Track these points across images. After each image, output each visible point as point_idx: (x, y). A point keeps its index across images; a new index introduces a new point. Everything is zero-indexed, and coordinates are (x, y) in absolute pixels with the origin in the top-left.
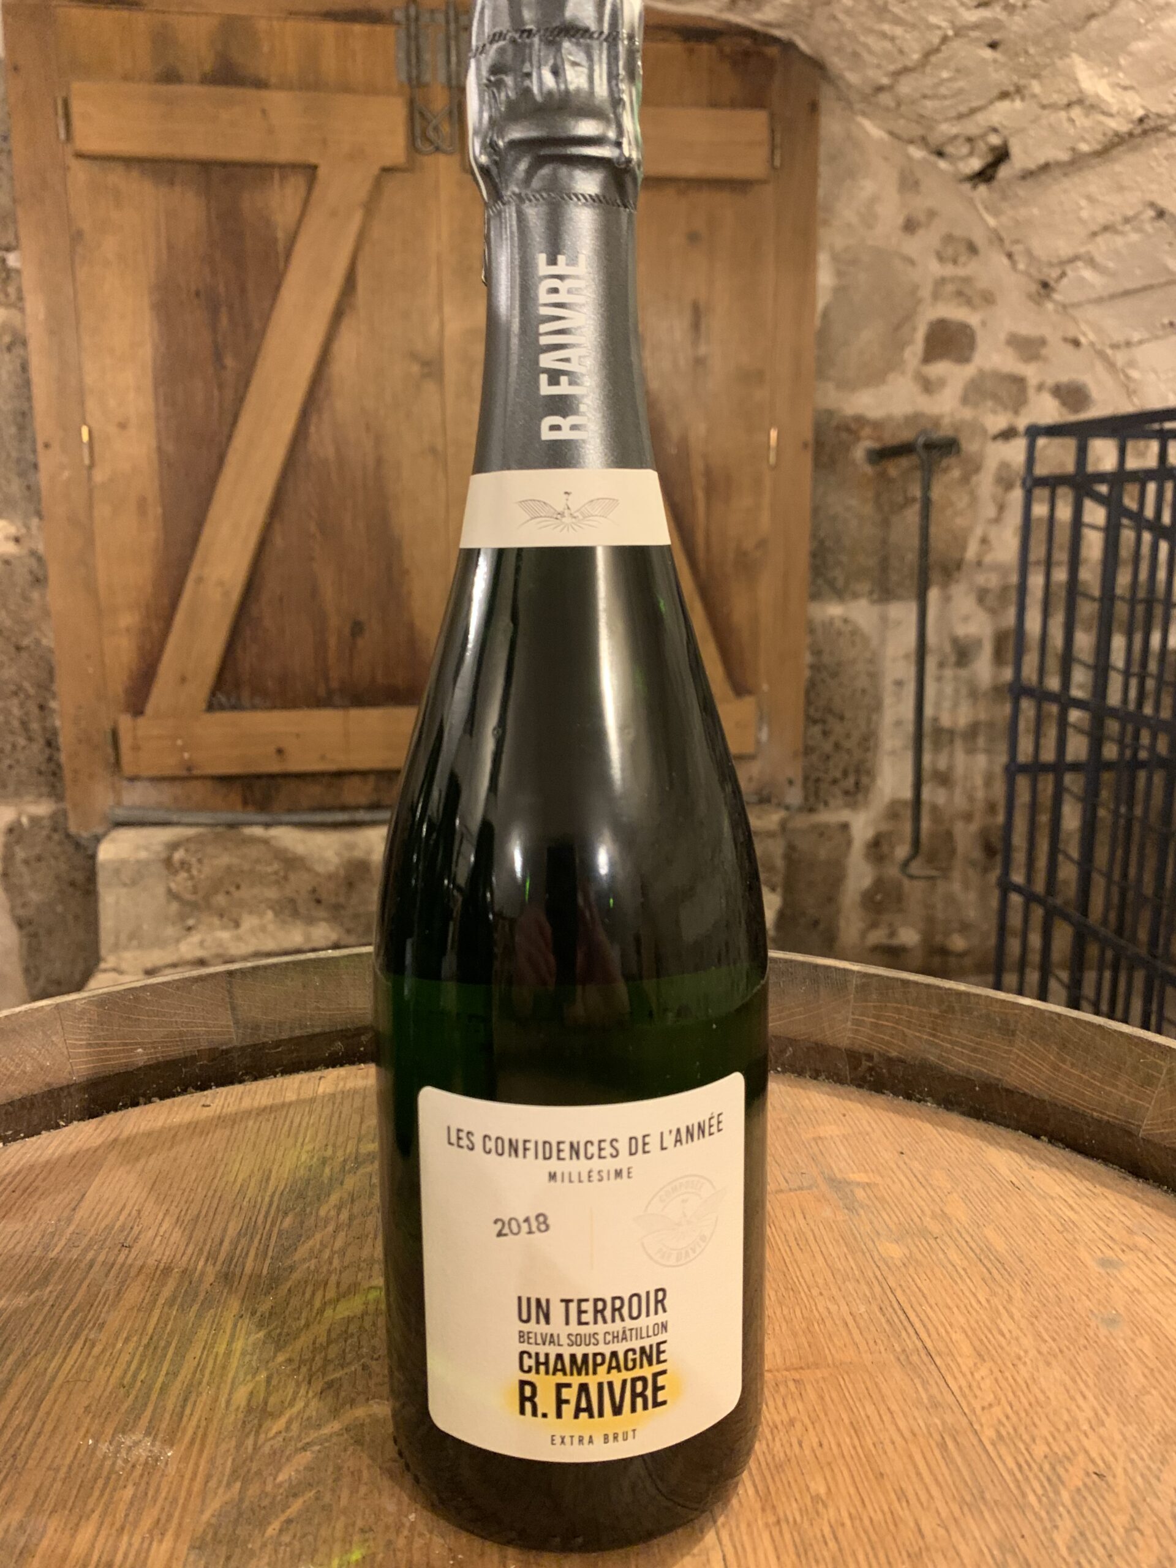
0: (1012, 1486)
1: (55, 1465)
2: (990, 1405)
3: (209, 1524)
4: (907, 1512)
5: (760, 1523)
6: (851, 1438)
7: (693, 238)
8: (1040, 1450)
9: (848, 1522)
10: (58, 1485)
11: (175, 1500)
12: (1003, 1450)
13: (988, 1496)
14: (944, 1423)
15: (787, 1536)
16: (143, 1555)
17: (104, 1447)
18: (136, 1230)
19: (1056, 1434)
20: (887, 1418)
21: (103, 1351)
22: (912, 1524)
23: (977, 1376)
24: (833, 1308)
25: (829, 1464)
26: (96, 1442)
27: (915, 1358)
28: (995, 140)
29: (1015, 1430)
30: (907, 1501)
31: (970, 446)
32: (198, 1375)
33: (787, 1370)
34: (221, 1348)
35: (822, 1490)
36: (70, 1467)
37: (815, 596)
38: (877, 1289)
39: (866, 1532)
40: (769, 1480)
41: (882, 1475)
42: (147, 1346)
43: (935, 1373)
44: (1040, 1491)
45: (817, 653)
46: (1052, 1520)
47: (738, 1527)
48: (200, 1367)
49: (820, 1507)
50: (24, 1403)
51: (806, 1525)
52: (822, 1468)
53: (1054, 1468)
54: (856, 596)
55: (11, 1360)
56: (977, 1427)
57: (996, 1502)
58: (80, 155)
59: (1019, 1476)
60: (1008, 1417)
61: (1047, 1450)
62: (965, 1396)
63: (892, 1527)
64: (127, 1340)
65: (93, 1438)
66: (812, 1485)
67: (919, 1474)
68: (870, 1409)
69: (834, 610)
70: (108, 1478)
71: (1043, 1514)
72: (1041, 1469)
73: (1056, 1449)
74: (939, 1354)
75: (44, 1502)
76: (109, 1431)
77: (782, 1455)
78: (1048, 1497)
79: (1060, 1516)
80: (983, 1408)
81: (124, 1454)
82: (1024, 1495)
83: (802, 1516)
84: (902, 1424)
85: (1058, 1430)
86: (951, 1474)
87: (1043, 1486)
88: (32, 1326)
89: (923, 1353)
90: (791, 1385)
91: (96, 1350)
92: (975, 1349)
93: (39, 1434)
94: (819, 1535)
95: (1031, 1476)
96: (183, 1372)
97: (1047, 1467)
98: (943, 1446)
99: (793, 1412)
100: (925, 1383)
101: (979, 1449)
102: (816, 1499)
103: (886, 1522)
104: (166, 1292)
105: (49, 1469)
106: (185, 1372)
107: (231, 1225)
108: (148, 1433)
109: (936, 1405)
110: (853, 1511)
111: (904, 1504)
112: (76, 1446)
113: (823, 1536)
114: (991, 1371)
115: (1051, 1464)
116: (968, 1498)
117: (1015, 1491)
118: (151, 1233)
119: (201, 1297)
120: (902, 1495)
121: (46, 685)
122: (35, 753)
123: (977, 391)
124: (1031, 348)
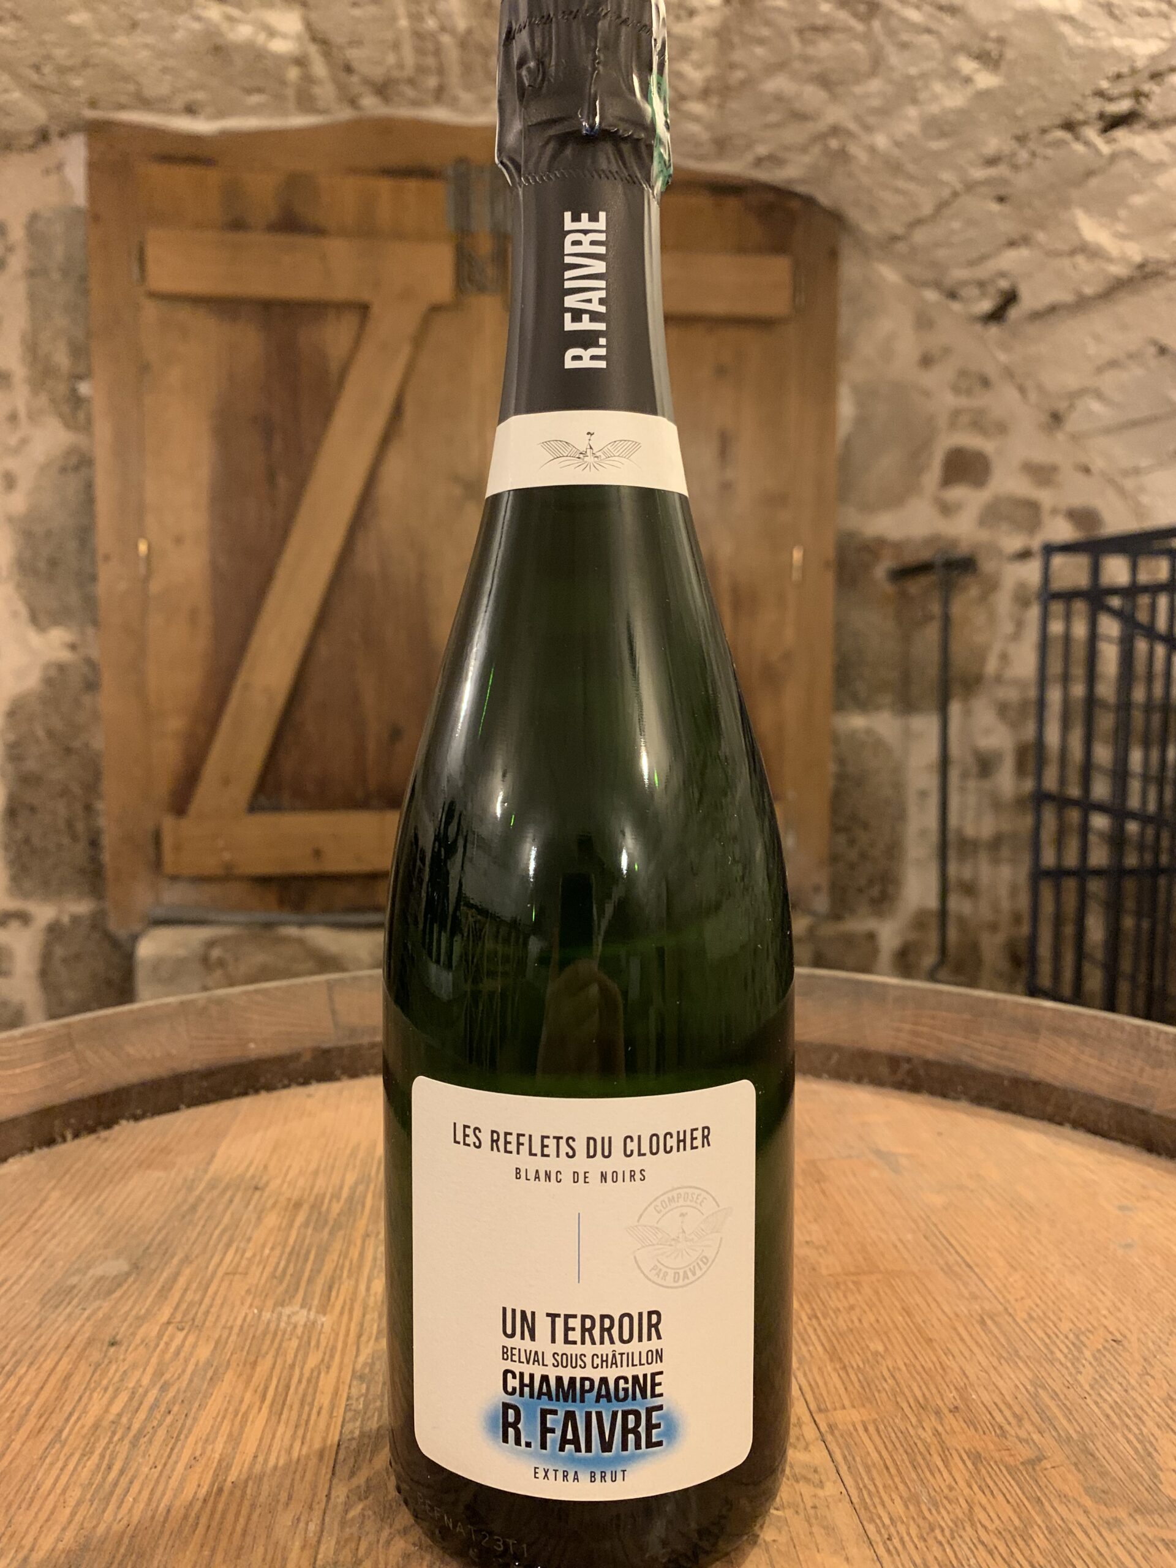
0: (1042, 1348)
1: (229, 1324)
2: (1022, 1298)
3: (365, 1364)
4: (953, 1363)
5: (829, 1368)
6: (903, 1317)
8: (1065, 1326)
9: (904, 1368)
10: (233, 1337)
11: (334, 1349)
12: (1033, 1325)
13: (1021, 1353)
14: (982, 1309)
15: (853, 1377)
16: (314, 1381)
17: (267, 1315)
18: (265, 1179)
19: (1079, 1316)
20: (933, 1305)
21: (254, 1255)
22: (957, 1370)
23: (1011, 1280)
24: (884, 1236)
25: (886, 1333)
26: (260, 1311)
27: (956, 1268)
28: (1004, 284)
29: (1044, 1314)
30: (953, 1356)
31: (987, 566)
32: (338, 1272)
33: (846, 1274)
34: (354, 1253)
35: (881, 1349)
36: (242, 1327)
37: (839, 707)
38: (922, 1224)
39: (918, 1373)
40: (835, 1342)
41: (931, 1340)
42: (291, 1253)
43: (974, 1277)
44: (1066, 1351)
45: (841, 761)
46: (1076, 1368)
47: (810, 1370)
48: (339, 1267)
49: (879, 1358)
50: (194, 1286)
51: (868, 1368)
52: (879, 1335)
53: (1077, 1337)
54: (878, 708)
55: (175, 1261)
56: (1011, 1311)
57: (1028, 1357)
58: (153, 295)
59: (1048, 1341)
60: (1037, 1305)
61: (1072, 1326)
62: (1000, 1292)
63: (941, 1371)
64: (272, 1249)
65: (257, 1308)
66: (872, 1346)
67: (962, 1340)
68: (919, 1300)
69: (857, 722)
70: (275, 1334)
71: (1069, 1365)
72: (1067, 1337)
73: (1079, 1325)
74: (977, 1265)
75: (224, 1348)
76: (270, 1303)
77: (845, 1328)
78: (1073, 1355)
79: (1084, 1366)
80: (1016, 1300)
81: (285, 1318)
82: (1052, 1353)
83: (864, 1363)
84: (947, 1309)
85: (1082, 1314)
86: (990, 1340)
87: (1067, 1347)
88: (188, 1239)
89: (963, 1266)
90: (851, 1286)
91: (248, 1254)
92: (1008, 1263)
93: (211, 1306)
94: (879, 1375)
95: (1058, 1342)
96: (325, 1268)
97: (1071, 1336)
98: (983, 1323)
99: (852, 1301)
100: (965, 1284)
101: (1014, 1325)
102: (876, 1354)
103: (935, 1367)
104: (301, 1218)
105: (224, 1327)
106: (328, 1268)
107: (348, 1176)
108: (302, 1306)
109: (975, 1297)
110: (907, 1362)
111: (951, 1358)
112: (243, 1315)
113: (883, 1376)
114: (1023, 1277)
115: (1074, 1334)
116: (1005, 1355)
117: (1045, 1351)
118: (278, 1181)
119: (331, 1223)
120: (948, 1352)
121: (92, 787)
122: (79, 852)
123: (992, 515)
124: (1043, 474)
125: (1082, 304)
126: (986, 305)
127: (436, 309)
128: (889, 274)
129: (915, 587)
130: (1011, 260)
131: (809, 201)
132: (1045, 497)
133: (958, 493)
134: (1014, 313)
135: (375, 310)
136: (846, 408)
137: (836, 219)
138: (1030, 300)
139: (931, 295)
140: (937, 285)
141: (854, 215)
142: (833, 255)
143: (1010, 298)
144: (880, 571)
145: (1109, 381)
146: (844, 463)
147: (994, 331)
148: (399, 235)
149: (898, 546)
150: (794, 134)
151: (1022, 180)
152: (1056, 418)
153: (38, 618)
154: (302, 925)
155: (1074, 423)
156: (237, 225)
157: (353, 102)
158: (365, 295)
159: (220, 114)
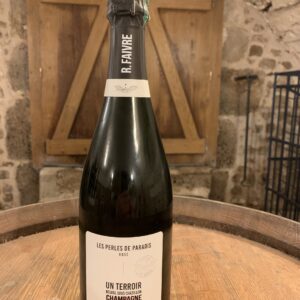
7: (192, 24)
18: (54, 256)
24: (213, 279)
27: (231, 290)
28: (268, 1)
31: (261, 77)
33: (201, 291)
37: (221, 114)
42: (57, 280)
43: (235, 293)
45: (221, 128)
48: (69, 285)
50: (31, 290)
54: (231, 114)
55: (27, 282)
58: (43, 3)
64: (53, 278)
69: (225, 118)
74: (236, 289)
76: (49, 297)
88: (31, 275)
90: (202, 295)
91: (46, 280)
92: (245, 289)
93: (34, 296)
96: (66, 285)
104: (61, 269)
119: (69, 270)
121: (28, 131)
122: (25, 148)
123: (263, 63)
124: (276, 53)
125: (289, 7)
126: (263, 7)
129: (241, 82)
132: (277, 59)
133: (253, 58)
134: (271, 9)
135: (101, 7)
136: (225, 34)
138: (275, 6)
139: (249, 4)
140: (250, 1)
143: (270, 5)
144: (232, 78)
145: (295, 28)
146: (224, 49)
147: (265, 13)
149: (238, 71)
152: (281, 38)
153: (14, 88)
155: (286, 39)
158: (98, 3)
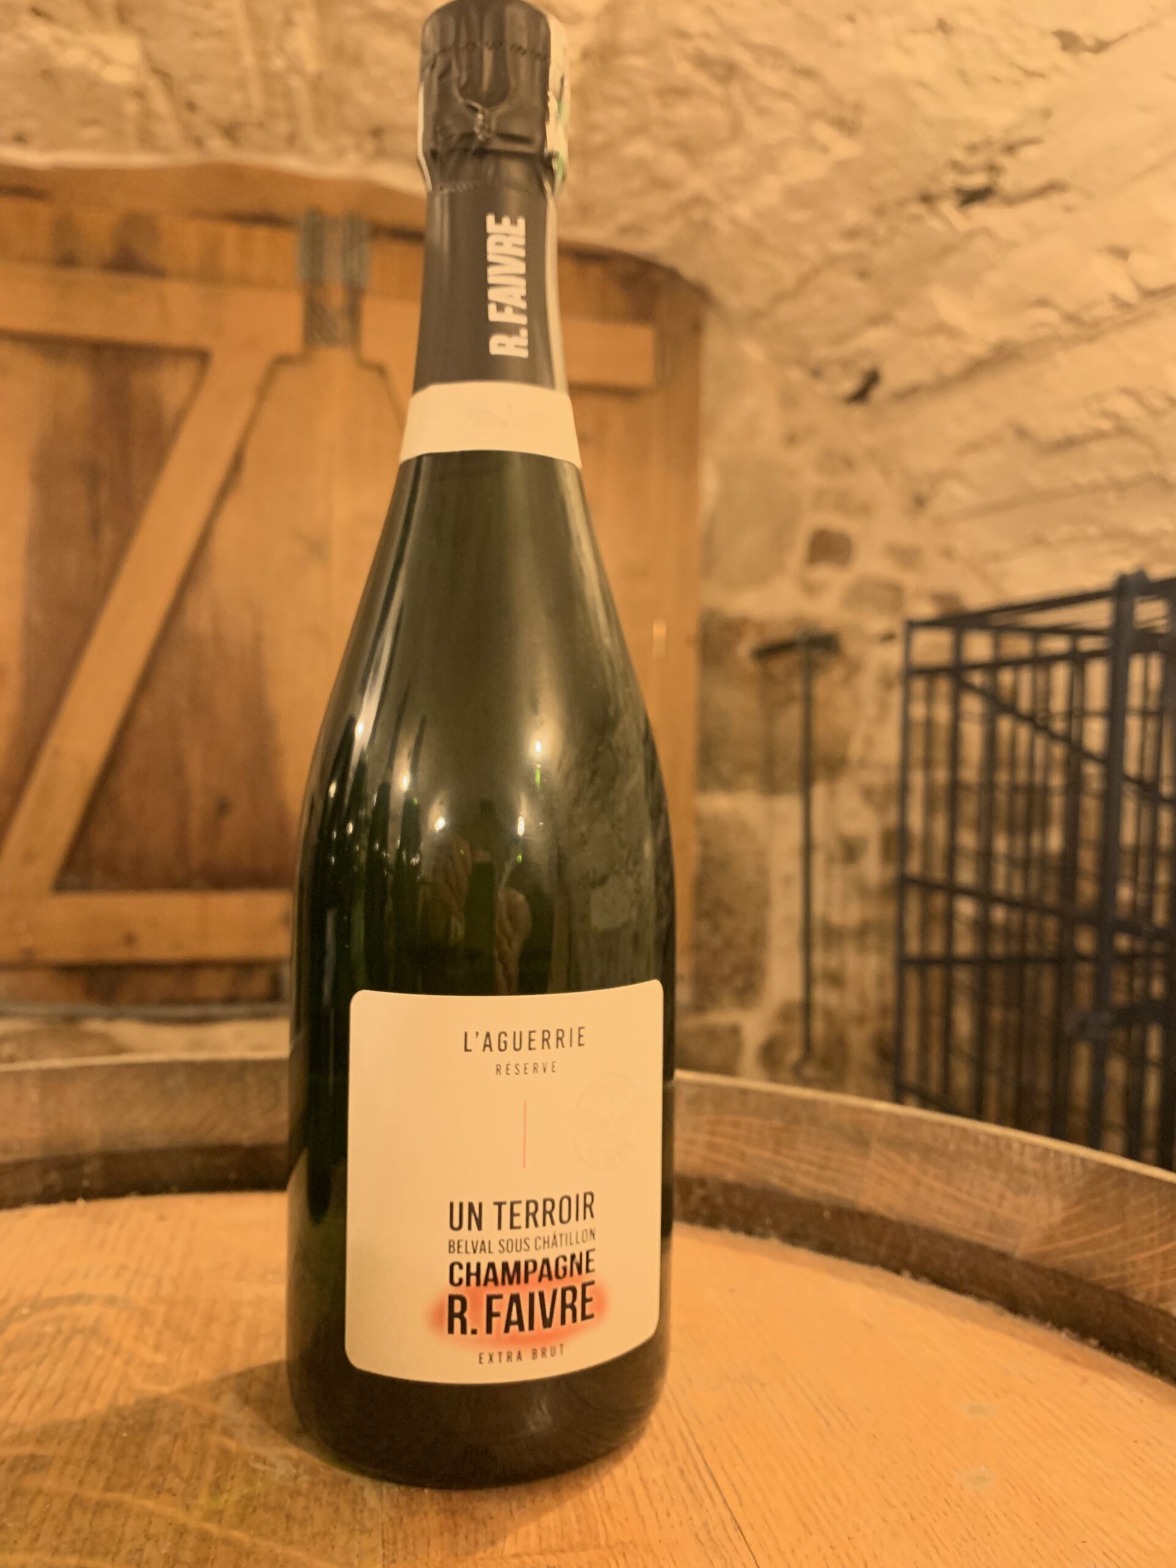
27: (718, 1534)
28: (866, 364)
31: (851, 647)
43: (743, 1550)
54: (742, 788)
69: (721, 803)
74: (751, 1526)
123: (857, 595)
124: (907, 557)
125: (943, 385)
126: (850, 385)
127: (282, 361)
128: (753, 351)
129: (780, 665)
130: (874, 338)
131: (673, 275)
132: (910, 580)
133: (823, 573)
134: (878, 394)
135: (218, 357)
136: (710, 483)
137: (700, 294)
138: (893, 379)
139: (796, 375)
140: (800, 362)
141: (719, 289)
142: (696, 328)
143: (872, 379)
144: (744, 649)
145: (971, 464)
146: (708, 540)
147: (858, 412)
148: (245, 281)
149: (761, 627)
150: (656, 203)
151: (881, 257)
152: (920, 502)
154: (110, 1018)
155: (939, 505)
156: (68, 260)
157: (198, 142)
158: (205, 341)
159: (53, 145)
